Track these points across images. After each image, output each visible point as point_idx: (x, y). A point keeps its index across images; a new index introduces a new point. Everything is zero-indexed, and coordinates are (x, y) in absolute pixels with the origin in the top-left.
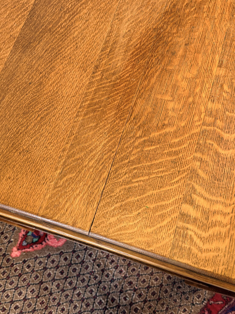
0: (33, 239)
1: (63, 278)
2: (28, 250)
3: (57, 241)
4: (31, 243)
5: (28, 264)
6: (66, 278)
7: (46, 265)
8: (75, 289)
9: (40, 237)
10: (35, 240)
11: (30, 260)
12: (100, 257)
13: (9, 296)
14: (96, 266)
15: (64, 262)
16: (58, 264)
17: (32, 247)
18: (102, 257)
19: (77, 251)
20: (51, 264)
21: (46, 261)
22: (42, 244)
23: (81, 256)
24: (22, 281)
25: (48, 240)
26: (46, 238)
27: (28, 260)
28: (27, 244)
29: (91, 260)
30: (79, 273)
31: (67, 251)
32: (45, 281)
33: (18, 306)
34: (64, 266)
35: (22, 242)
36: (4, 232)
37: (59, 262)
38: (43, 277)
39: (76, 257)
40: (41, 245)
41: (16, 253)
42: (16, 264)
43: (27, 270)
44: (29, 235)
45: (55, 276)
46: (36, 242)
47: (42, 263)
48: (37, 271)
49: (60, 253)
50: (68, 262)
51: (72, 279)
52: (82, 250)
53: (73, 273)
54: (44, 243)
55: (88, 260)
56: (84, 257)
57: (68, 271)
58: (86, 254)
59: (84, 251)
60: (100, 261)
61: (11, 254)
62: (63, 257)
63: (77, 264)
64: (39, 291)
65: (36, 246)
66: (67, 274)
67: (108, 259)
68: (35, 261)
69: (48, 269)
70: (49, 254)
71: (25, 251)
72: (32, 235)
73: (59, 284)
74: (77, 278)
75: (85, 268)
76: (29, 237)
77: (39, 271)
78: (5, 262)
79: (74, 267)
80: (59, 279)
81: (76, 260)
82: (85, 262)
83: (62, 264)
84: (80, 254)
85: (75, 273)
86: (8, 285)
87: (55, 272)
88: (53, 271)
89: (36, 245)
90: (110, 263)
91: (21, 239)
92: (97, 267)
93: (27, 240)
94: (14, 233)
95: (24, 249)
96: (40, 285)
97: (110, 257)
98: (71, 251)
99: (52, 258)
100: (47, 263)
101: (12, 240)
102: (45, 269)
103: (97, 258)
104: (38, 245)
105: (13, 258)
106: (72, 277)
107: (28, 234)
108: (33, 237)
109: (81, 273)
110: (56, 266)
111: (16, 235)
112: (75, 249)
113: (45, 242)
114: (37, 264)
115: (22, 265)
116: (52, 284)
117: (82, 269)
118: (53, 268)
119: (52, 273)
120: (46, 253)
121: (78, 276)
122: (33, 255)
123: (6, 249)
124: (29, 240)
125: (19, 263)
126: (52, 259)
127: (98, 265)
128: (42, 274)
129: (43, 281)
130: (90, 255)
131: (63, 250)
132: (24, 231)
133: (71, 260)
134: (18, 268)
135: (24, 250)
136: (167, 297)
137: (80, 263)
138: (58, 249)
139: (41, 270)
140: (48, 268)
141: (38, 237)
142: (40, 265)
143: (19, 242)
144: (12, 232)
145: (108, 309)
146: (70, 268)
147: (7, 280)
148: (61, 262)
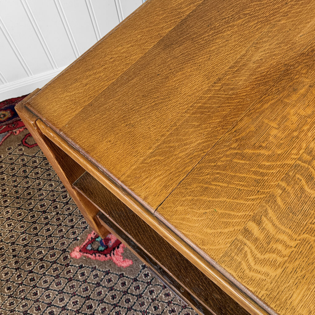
0: (99, 246)
1: (112, 303)
2: (90, 256)
3: (122, 260)
4: (96, 250)
5: (83, 271)
6: (115, 305)
7: (101, 281)
9: (107, 247)
10: (101, 248)
11: (87, 268)
12: (161, 299)
13: (50, 297)
14: (152, 307)
15: (121, 286)
16: (114, 286)
17: (95, 255)
18: (163, 300)
19: (139, 281)
20: (106, 283)
21: (103, 277)
22: (106, 256)
23: (141, 288)
24: (70, 287)
25: (114, 254)
26: (113, 252)
27: (85, 267)
28: (91, 249)
29: (150, 298)
30: (131, 307)
31: (129, 276)
32: (92, 298)
33: (54, 311)
34: (119, 291)
35: (87, 244)
36: (75, 226)
37: (115, 284)
38: (92, 293)
39: (135, 287)
40: (104, 256)
41: (76, 254)
42: (71, 266)
43: (80, 277)
44: (97, 241)
45: (104, 298)
46: (101, 251)
47: (98, 277)
48: (89, 283)
49: (121, 275)
50: (124, 289)
51: (121, 310)
52: (144, 282)
53: (125, 303)
54: (108, 255)
55: (147, 297)
56: (144, 291)
57: (121, 298)
58: (147, 288)
59: (146, 285)
60: (159, 305)
61: (71, 252)
62: (122, 280)
63: (133, 295)
64: (82, 307)
65: (99, 256)
66: (118, 301)
67: (168, 305)
68: (92, 271)
69: (101, 287)
70: (109, 270)
71: (86, 256)
72: (101, 241)
73: (105, 308)
74: (127, 312)
75: (139, 304)
76: (97, 242)
77: (91, 284)
78: (62, 258)
79: (129, 297)
80: (108, 303)
81: (134, 291)
82: (142, 297)
83: (117, 288)
84: (140, 286)
85: (127, 304)
86: (54, 284)
87: (107, 293)
88: (105, 291)
89: (100, 254)
90: (170, 311)
91: (88, 241)
92: (153, 309)
93: (92, 245)
94: (83, 232)
95: (87, 253)
96: (86, 300)
97: (172, 305)
98: (133, 278)
99: (110, 276)
100: (103, 279)
101: (79, 238)
102: (98, 285)
103: (157, 299)
104: (102, 256)
105: (71, 258)
106: (122, 308)
107: (97, 239)
108: (100, 245)
109: (133, 308)
110: (110, 288)
111: (84, 235)
112: (138, 278)
113: (110, 255)
114: (92, 276)
115: (77, 270)
116: (99, 305)
117: (136, 304)
118: (106, 288)
119: (103, 293)
120: (106, 268)
122: (93, 264)
123: (69, 245)
124: (95, 246)
125: (75, 266)
126: (109, 278)
127: (155, 307)
128: (93, 289)
129: (90, 297)
130: (151, 292)
131: (124, 273)
132: (94, 234)
133: (129, 288)
134: (72, 271)
135: (85, 254)
137: (137, 296)
138: (120, 269)
139: (93, 284)
140: (101, 285)
141: (105, 246)
142: (94, 279)
143: (84, 244)
144: (82, 229)
146: (124, 296)
147: (55, 278)
148: (117, 285)
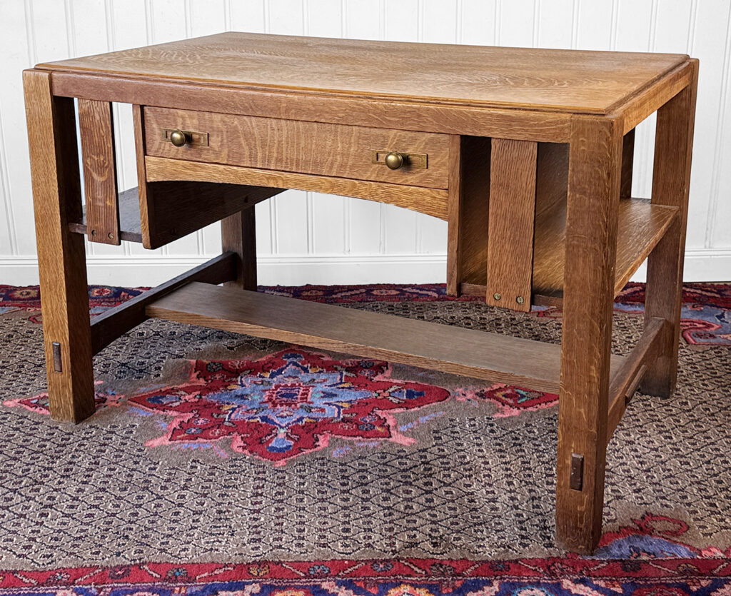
8: (15, 459)
121: (37, 452)
136: (99, 528)
145: (15, 493)
